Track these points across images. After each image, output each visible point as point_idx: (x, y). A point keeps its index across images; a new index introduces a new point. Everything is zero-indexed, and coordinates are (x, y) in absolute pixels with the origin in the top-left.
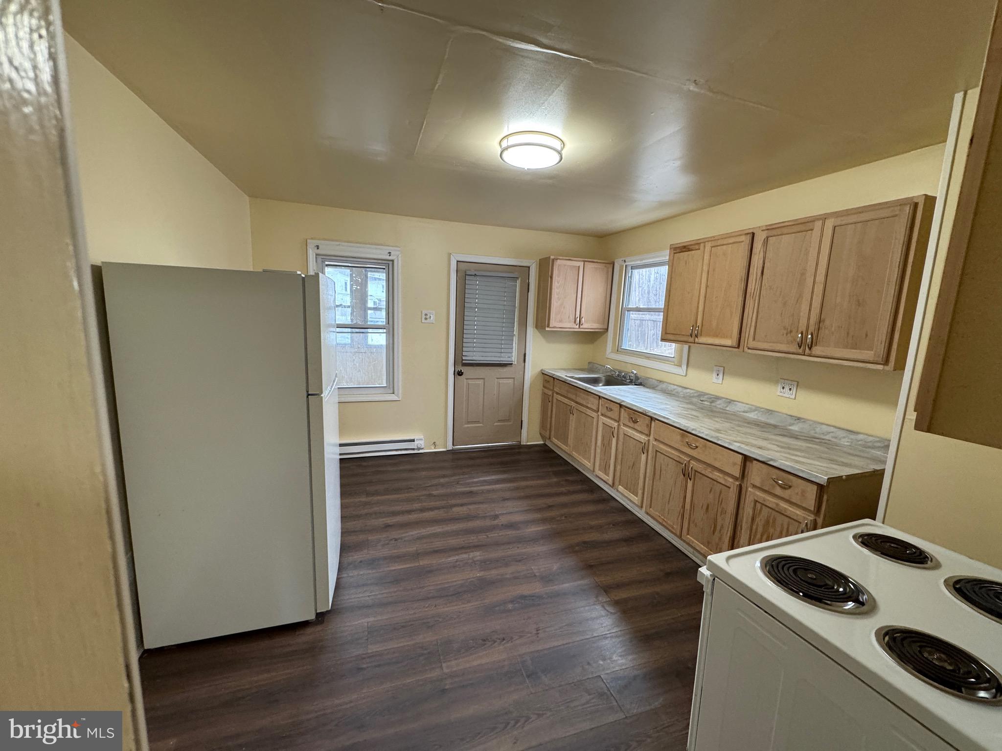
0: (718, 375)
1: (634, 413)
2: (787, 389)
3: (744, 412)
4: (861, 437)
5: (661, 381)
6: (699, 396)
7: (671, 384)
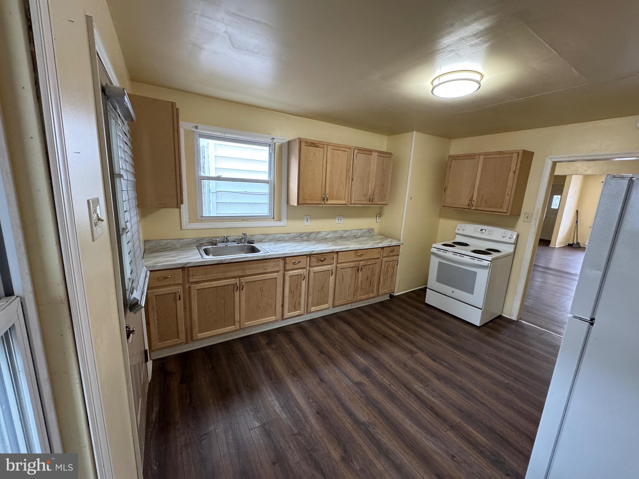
0: (307, 220)
1: (322, 255)
2: (340, 220)
3: (326, 235)
4: (363, 230)
5: (267, 235)
6: (300, 235)
7: (277, 234)
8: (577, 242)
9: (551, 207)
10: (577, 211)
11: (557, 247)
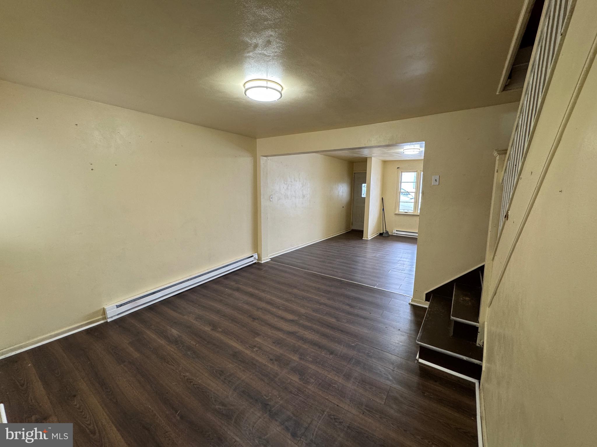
8: (386, 231)
9: (361, 196)
10: (382, 199)
11: (369, 239)
